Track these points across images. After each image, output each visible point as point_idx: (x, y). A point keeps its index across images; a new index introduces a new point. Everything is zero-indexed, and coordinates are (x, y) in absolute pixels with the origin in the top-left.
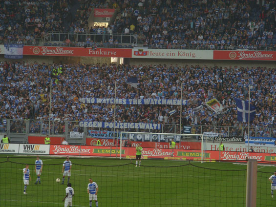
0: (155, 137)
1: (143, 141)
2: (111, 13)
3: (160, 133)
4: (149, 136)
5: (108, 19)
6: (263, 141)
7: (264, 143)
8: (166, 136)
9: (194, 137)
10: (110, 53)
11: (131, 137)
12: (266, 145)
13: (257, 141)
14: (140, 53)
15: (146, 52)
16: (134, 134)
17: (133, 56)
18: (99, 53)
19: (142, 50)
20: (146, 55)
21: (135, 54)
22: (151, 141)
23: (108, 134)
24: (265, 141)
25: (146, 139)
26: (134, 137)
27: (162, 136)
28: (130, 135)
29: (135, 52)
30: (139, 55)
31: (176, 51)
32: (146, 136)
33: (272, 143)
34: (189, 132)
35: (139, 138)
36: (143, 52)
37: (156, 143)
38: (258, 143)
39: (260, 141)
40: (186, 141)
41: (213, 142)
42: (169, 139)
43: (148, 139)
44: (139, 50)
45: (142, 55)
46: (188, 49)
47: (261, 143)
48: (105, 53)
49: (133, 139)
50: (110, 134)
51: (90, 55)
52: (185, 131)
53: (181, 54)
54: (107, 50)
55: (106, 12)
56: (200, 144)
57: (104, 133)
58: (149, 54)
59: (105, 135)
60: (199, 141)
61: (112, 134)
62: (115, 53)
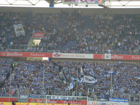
0: (64, 98)
1: (58, 100)
2: (42, 35)
3: (66, 96)
4: (61, 97)
5: (41, 38)
6: (118, 100)
7: (119, 102)
8: (70, 98)
9: (84, 98)
10: (41, 55)
11: (52, 98)
12: (120, 102)
13: (115, 100)
14: (57, 55)
15: (60, 55)
16: (53, 96)
17: (53, 57)
18: (36, 55)
19: (58, 54)
20: (60, 56)
21: (54, 56)
22: (62, 100)
23: (40, 96)
24: (119, 100)
25: (59, 99)
26: (53, 98)
27: (67, 98)
28: (51, 97)
29: (54, 55)
30: (56, 56)
31: (75, 54)
32: (59, 97)
33: (123, 102)
34: (81, 95)
35: (56, 99)
36: (58, 55)
37: (64, 101)
38: (116, 101)
39: (117, 100)
40: (80, 100)
41: (93, 101)
42: (71, 99)
43: (60, 99)
44: (56, 54)
45: (58, 56)
46: (81, 53)
47: (117, 101)
48: (39, 55)
49: (53, 99)
50: (41, 96)
51: (31, 56)
52: (79, 95)
53: (78, 56)
54: (40, 54)
55: (40, 35)
56: (87, 101)
57: (38, 96)
58: (61, 56)
59: (38, 97)
60: (86, 100)
61: (42, 96)
62: (44, 55)
